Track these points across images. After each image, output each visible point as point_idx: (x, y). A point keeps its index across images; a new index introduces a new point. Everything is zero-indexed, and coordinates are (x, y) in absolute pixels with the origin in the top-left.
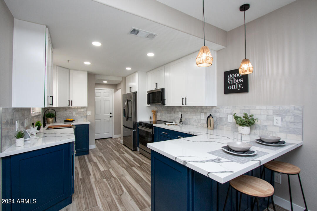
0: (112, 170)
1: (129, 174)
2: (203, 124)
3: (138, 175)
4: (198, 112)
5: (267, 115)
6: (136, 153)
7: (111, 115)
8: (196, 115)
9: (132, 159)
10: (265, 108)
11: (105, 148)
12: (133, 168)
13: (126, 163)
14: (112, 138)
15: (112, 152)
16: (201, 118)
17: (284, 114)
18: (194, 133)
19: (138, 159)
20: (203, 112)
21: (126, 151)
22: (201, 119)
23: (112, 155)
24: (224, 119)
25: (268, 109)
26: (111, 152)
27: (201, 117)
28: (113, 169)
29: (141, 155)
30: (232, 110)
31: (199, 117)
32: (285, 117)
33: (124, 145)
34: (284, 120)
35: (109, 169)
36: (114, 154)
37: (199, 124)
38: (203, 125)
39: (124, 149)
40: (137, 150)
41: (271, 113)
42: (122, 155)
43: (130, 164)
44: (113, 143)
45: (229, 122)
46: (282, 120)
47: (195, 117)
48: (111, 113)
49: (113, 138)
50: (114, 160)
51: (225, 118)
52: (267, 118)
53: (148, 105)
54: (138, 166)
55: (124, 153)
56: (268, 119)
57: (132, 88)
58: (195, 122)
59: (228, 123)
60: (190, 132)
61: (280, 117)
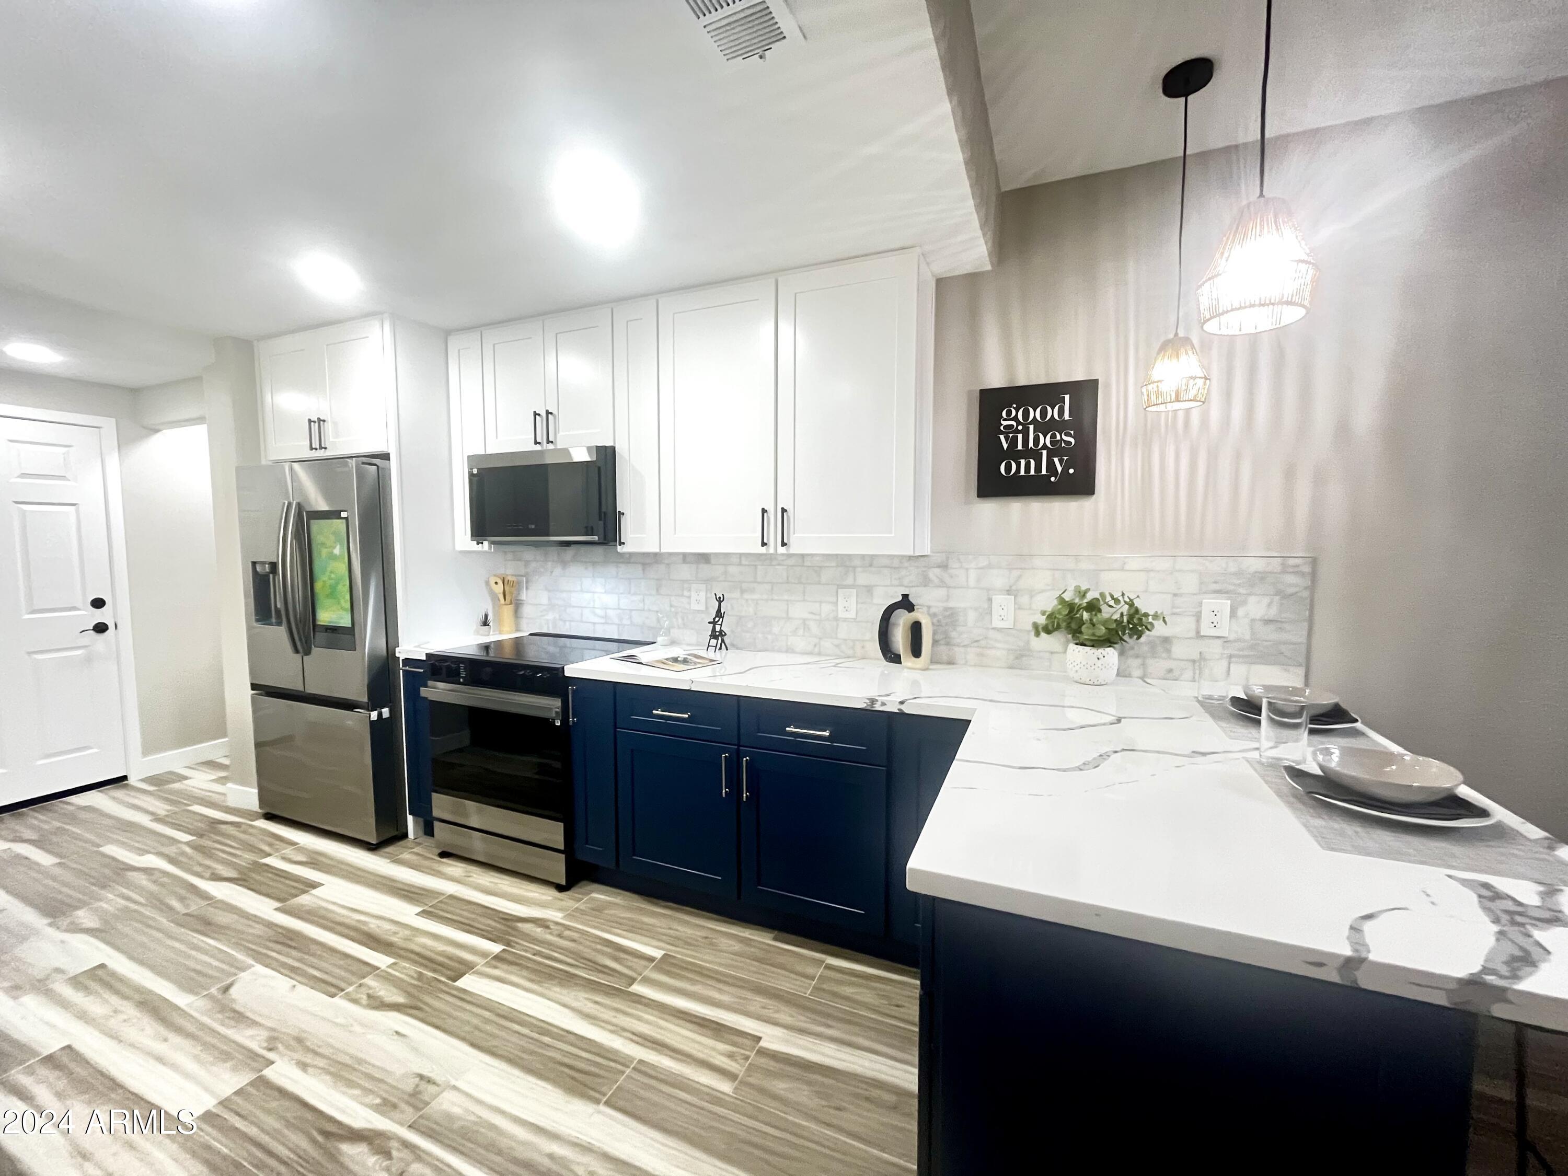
0: (297, 1073)
1: (473, 1045)
2: (854, 641)
3: (544, 1028)
4: (819, 583)
5: (1175, 595)
6: (406, 856)
7: (100, 616)
8: (804, 600)
9: (407, 913)
10: (1164, 564)
11: (103, 887)
12: (467, 982)
13: (382, 960)
14: (124, 778)
15: (195, 905)
16: (842, 614)
17: (1242, 591)
18: (902, 703)
19: (452, 897)
20: (850, 581)
21: (315, 861)
22: (836, 619)
23: (206, 925)
24: (972, 616)
25: (1180, 571)
26: (182, 899)
27: (840, 608)
28: (309, 1059)
29: (455, 868)
30: (1016, 573)
31: (826, 609)
32: (1244, 603)
33: (269, 817)
34: (1241, 612)
35: (268, 1073)
36: (223, 918)
37: (827, 644)
38: (853, 648)
39: (288, 851)
40: (405, 836)
41: (1190, 583)
42: (304, 900)
43: (424, 959)
44: (158, 819)
45: (994, 629)
46: (1233, 613)
47: (799, 611)
48: (98, 603)
49: (132, 781)
50: (259, 968)
51: (976, 609)
52: (1173, 607)
53: (473, 546)
54: (497, 958)
55: (314, 885)
56: (1175, 610)
57: (328, 428)
58: (801, 632)
59: (992, 634)
60: (873, 701)
61: (1229, 602)
